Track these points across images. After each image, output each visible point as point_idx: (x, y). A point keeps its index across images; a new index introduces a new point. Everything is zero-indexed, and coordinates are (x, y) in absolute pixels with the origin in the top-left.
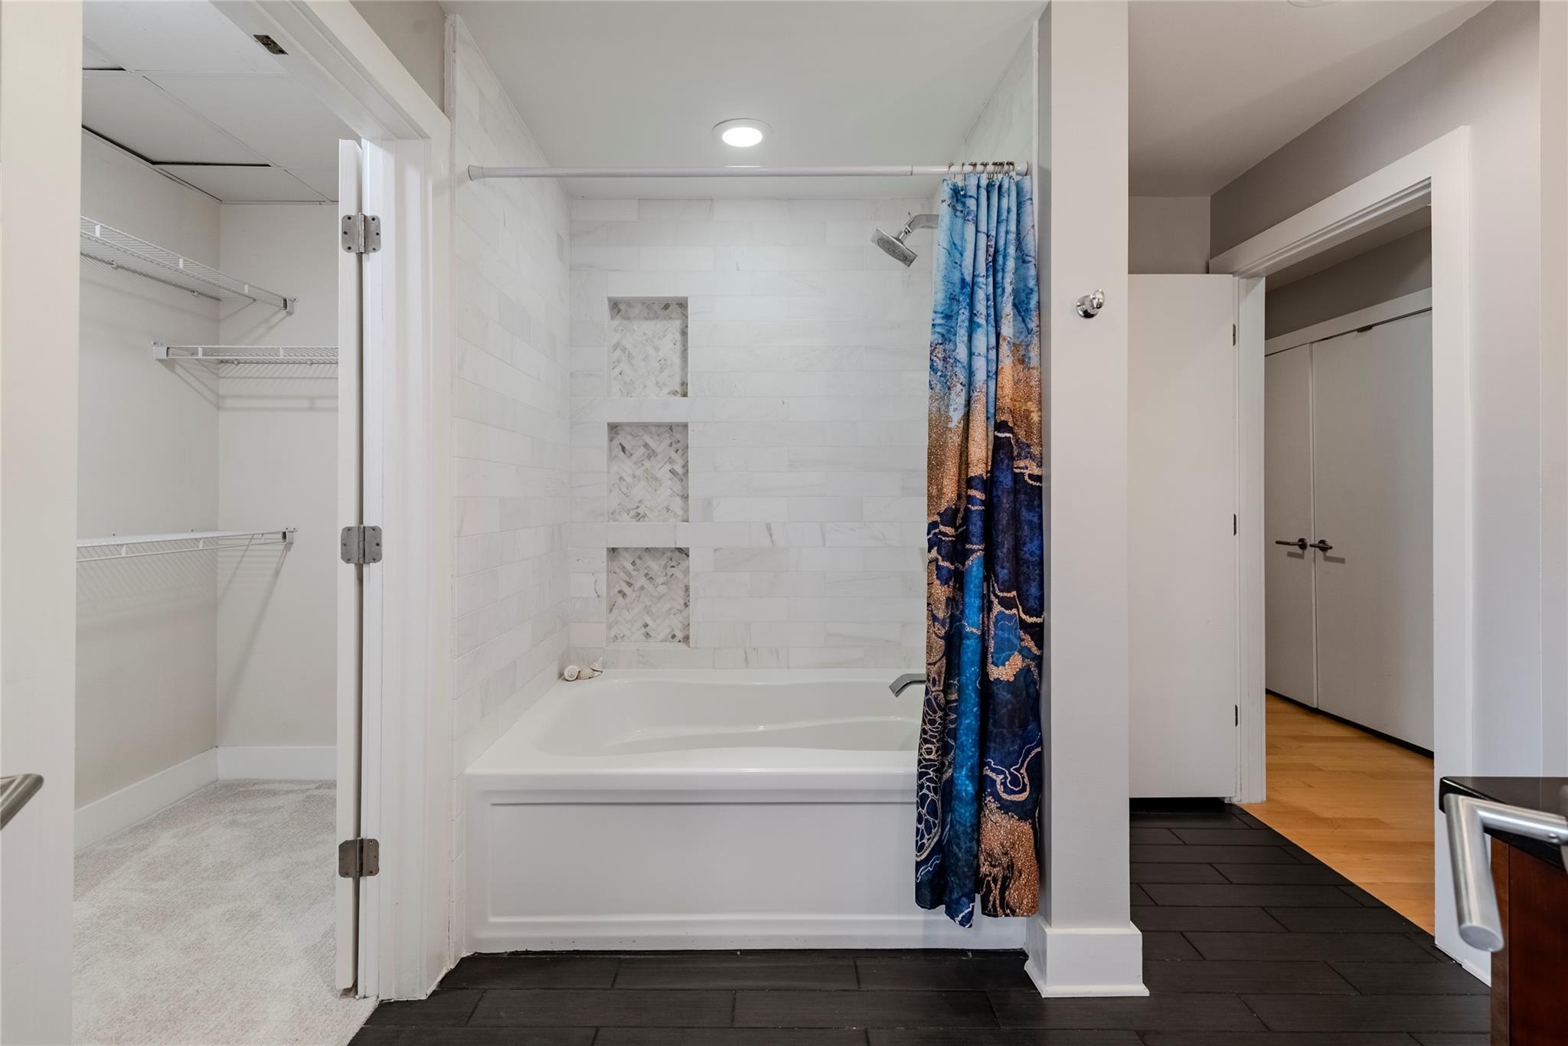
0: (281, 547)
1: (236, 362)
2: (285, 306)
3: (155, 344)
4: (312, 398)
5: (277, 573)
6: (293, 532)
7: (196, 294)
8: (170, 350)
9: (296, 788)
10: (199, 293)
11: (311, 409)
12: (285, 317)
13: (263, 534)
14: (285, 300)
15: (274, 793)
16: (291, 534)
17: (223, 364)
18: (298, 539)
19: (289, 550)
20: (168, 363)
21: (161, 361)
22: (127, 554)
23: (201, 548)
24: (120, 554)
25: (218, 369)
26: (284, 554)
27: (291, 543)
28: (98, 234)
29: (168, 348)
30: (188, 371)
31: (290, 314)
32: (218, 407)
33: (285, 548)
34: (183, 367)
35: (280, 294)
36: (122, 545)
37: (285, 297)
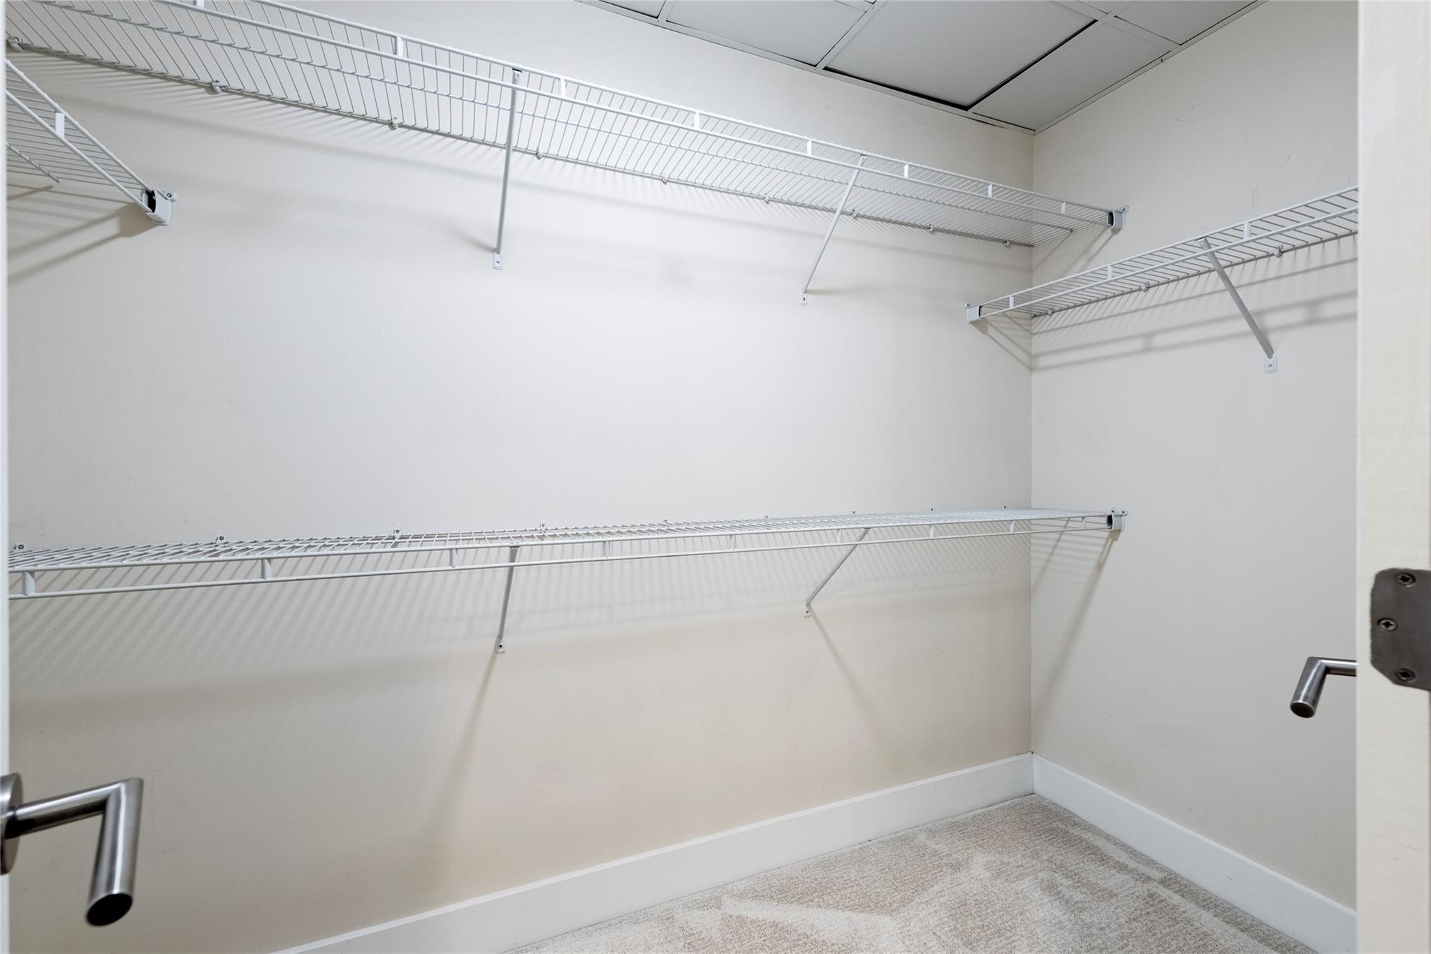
0: (1106, 534)
1: (1050, 312)
2: (1111, 222)
3: (968, 306)
4: (1149, 336)
5: (1100, 566)
6: (1121, 515)
7: (1008, 244)
8: (982, 309)
9: (1132, 864)
10: (1011, 243)
11: (1147, 350)
12: (1110, 237)
13: (1083, 518)
14: (1111, 214)
15: (1103, 859)
16: (1117, 519)
17: (1036, 319)
18: (1128, 526)
19: (1116, 540)
20: (980, 324)
21: (974, 323)
22: (935, 536)
23: (1012, 532)
24: (929, 536)
25: (1031, 325)
26: (1109, 543)
27: (1119, 531)
28: (906, 175)
29: (980, 307)
30: (1000, 331)
31: (1115, 232)
32: (1031, 369)
33: (1110, 536)
34: (995, 328)
35: (1104, 208)
36: (931, 525)
37: (1110, 209)
